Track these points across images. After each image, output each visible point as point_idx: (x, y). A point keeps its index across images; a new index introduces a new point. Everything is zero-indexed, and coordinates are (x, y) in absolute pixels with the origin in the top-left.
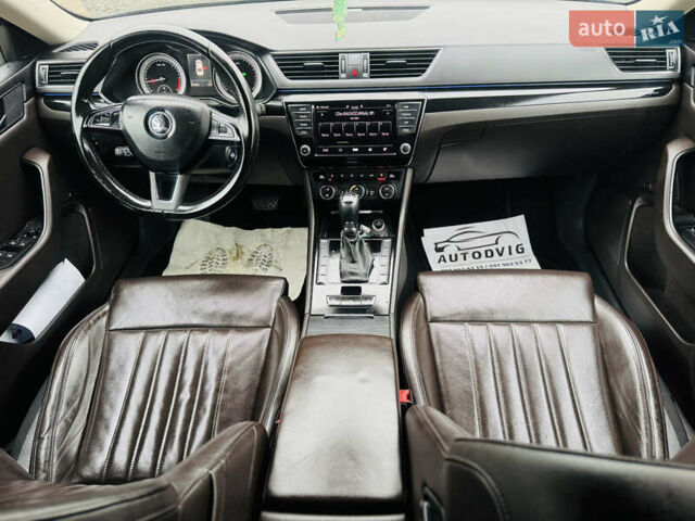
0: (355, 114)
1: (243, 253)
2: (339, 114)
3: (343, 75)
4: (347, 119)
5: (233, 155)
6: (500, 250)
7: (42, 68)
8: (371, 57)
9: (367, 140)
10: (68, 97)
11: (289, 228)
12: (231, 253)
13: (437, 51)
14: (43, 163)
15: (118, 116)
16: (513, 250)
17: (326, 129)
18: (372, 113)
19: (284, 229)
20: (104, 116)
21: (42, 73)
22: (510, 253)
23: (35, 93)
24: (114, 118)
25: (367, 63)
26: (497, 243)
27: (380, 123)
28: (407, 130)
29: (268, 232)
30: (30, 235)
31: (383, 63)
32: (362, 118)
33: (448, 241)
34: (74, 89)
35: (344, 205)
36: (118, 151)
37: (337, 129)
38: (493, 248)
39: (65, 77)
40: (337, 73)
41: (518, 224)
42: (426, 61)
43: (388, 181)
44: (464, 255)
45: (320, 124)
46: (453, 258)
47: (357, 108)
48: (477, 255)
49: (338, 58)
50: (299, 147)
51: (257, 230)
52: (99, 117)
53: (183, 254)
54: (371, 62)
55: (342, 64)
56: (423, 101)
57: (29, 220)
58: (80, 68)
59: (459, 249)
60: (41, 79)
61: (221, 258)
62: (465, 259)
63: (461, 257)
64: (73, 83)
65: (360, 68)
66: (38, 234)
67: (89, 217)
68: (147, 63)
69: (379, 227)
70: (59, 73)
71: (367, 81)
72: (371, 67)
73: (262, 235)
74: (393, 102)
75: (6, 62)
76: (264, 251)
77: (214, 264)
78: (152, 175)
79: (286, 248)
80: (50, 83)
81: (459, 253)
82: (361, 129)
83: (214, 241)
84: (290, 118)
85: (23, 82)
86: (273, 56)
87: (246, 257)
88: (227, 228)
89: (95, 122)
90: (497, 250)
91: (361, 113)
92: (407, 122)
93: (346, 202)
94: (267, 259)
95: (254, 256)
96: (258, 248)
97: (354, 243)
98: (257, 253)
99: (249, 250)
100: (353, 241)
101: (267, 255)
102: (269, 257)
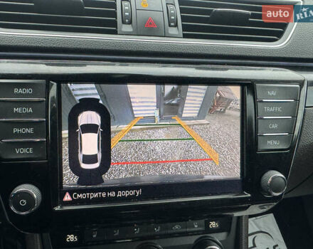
3: (127, 28)
8: (180, 2)
25: (175, 10)
31: (203, 14)
40: (114, 24)
54: (182, 10)
56: (301, 83)
72: (183, 19)
92: (276, 126)
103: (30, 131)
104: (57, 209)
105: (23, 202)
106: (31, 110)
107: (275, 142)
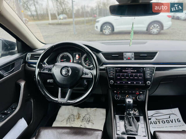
0: (130, 71)
1: (80, 117)
2: (124, 71)
3: (125, 59)
4: (127, 72)
5: (86, 83)
7: (29, 55)
8: (134, 54)
9: (134, 80)
10: (35, 63)
11: (96, 108)
12: (76, 117)
13: (157, 52)
14: (22, 84)
15: (51, 69)
17: (119, 76)
18: (135, 71)
19: (94, 109)
20: (47, 68)
21: (29, 56)
22: (175, 122)
23: (25, 62)
24: (50, 70)
25: (133, 56)
26: (170, 118)
27: (138, 74)
28: (149, 77)
29: (89, 109)
30: (12, 109)
31: (138, 56)
32: (132, 72)
33: (152, 116)
34: (38, 61)
35: (127, 102)
36: (48, 81)
37: (123, 76)
38: (169, 119)
39: (35, 58)
40: (123, 58)
42: (153, 55)
43: (140, 94)
44: (159, 121)
45: (117, 74)
46: (155, 123)
47: (130, 69)
48: (163, 122)
49: (123, 54)
50: (109, 81)
51: (85, 109)
52: (45, 69)
53: (61, 116)
54: (134, 55)
55: (125, 56)
56: (154, 67)
57: (13, 103)
58: (40, 55)
59: (156, 119)
60: (28, 58)
61: (73, 118)
63: (158, 122)
64: (38, 59)
65: (131, 57)
66: (15, 108)
67: (33, 102)
68: (61, 55)
69: (135, 111)
70: (34, 57)
71: (133, 61)
72: (135, 57)
73: (87, 110)
74: (143, 68)
75: (18, 53)
76: (88, 116)
77: (70, 120)
78: (60, 89)
79: (95, 115)
80: (30, 59)
81: (157, 121)
82: (132, 76)
83: (71, 112)
84: (107, 72)
85: (22, 58)
86: (102, 53)
87: (81, 118)
88: (75, 107)
89: (43, 70)
90: (170, 120)
91: (131, 71)
92: (149, 74)
93: (128, 102)
94: (88, 119)
95: (84, 118)
96: (85, 115)
97: (130, 118)
98: (85, 117)
99: (82, 116)
100: (130, 117)
101: (88, 118)
102: (89, 119)
103: (112, 74)
104: (115, 84)
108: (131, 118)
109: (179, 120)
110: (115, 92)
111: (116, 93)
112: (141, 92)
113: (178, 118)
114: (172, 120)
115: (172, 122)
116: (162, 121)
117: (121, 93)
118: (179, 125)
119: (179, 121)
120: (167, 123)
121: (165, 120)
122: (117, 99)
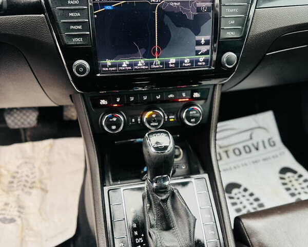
6: (256, 145)
16: (267, 144)
22: (265, 147)
26: (251, 138)
38: (249, 143)
41: (267, 119)
44: (226, 152)
48: (237, 152)
59: (220, 148)
62: (228, 156)
63: (224, 155)
69: (176, 157)
76: (26, 170)
79: (50, 163)
81: (221, 151)
87: (6, 179)
90: (253, 145)
92: (233, 22)
93: (157, 149)
94: (30, 180)
95: (14, 177)
96: (18, 167)
97: (165, 201)
98: (17, 173)
99: (8, 171)
100: (164, 197)
101: (27, 176)
102: (31, 176)
103: (80, 27)
104: (98, 75)
105: (81, 70)
106: (79, 14)
107: (232, 33)
108: (169, 202)
109: (273, 142)
110: (103, 102)
111: (108, 109)
112: (196, 95)
113: (269, 137)
114: (258, 143)
115: (257, 149)
116: (234, 151)
117: (126, 106)
118: (274, 154)
119: (272, 144)
120: (246, 152)
121: (240, 146)
122: (110, 128)
